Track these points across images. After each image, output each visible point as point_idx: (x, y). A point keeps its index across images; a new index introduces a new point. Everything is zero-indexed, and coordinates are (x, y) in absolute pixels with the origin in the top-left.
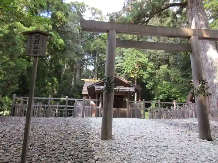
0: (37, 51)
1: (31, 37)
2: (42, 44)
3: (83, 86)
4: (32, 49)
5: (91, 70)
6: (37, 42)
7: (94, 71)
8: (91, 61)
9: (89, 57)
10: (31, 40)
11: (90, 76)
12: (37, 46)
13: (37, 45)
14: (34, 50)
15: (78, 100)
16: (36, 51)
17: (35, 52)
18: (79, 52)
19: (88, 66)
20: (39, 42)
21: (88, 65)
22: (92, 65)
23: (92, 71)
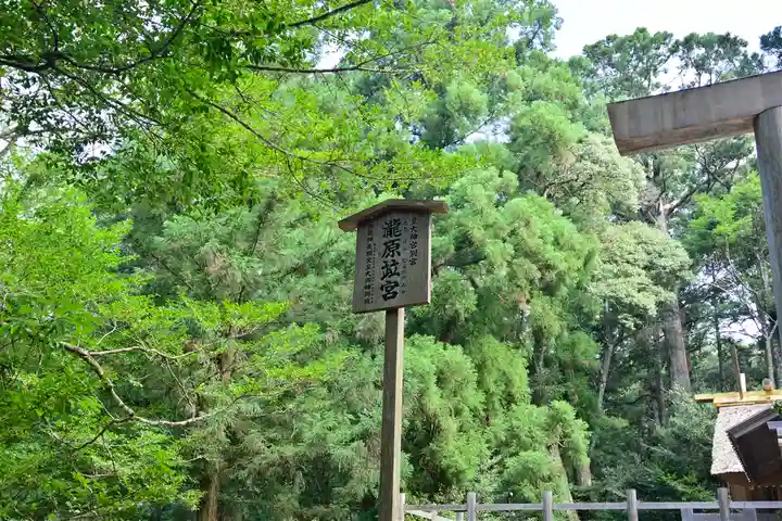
0: (397, 284)
1: (370, 233)
2: (412, 253)
3: (710, 431)
4: (378, 282)
5: (747, 342)
6: (391, 248)
7: (762, 344)
8: (735, 298)
9: (720, 275)
10: (369, 246)
11: (743, 377)
12: (395, 263)
13: (394, 261)
14: (383, 282)
15: (696, 511)
16: (393, 288)
17: (389, 292)
18: (662, 262)
19: (726, 321)
20: (398, 246)
21: (723, 316)
22: (747, 312)
23: (752, 346)
